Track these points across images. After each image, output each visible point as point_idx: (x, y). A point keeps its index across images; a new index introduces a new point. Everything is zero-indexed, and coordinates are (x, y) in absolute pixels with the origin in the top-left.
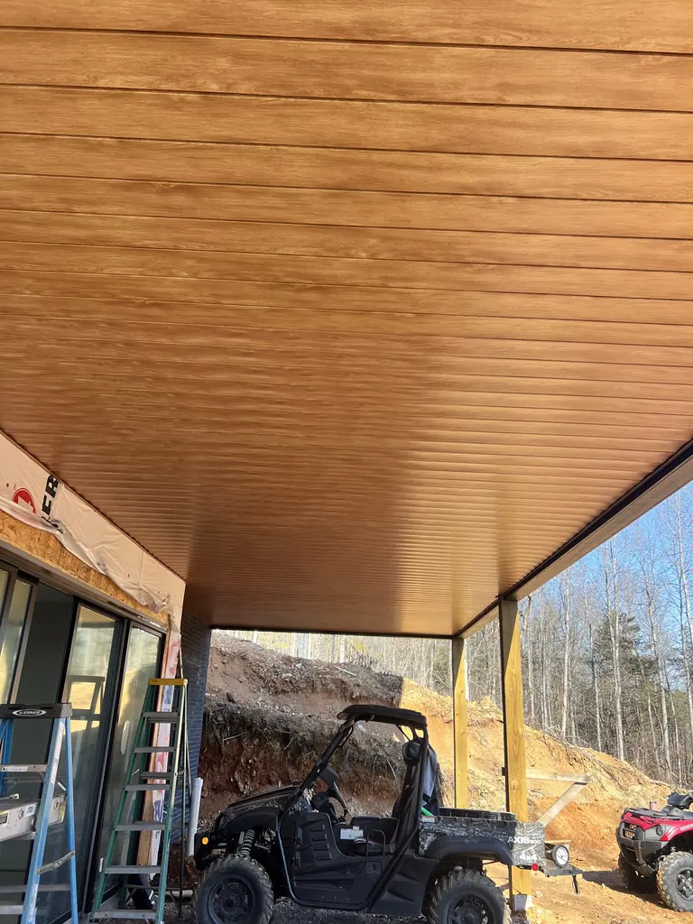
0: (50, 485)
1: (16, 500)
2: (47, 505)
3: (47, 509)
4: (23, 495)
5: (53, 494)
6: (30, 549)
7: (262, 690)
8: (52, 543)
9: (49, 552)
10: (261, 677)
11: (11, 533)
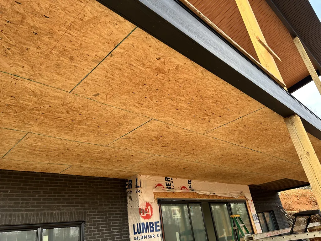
0: (189, 182)
1: (181, 189)
2: (190, 186)
3: (190, 188)
4: (184, 187)
5: (190, 184)
6: (190, 197)
7: (316, 206)
8: (195, 194)
9: (195, 196)
10: (313, 201)
11: (184, 196)
